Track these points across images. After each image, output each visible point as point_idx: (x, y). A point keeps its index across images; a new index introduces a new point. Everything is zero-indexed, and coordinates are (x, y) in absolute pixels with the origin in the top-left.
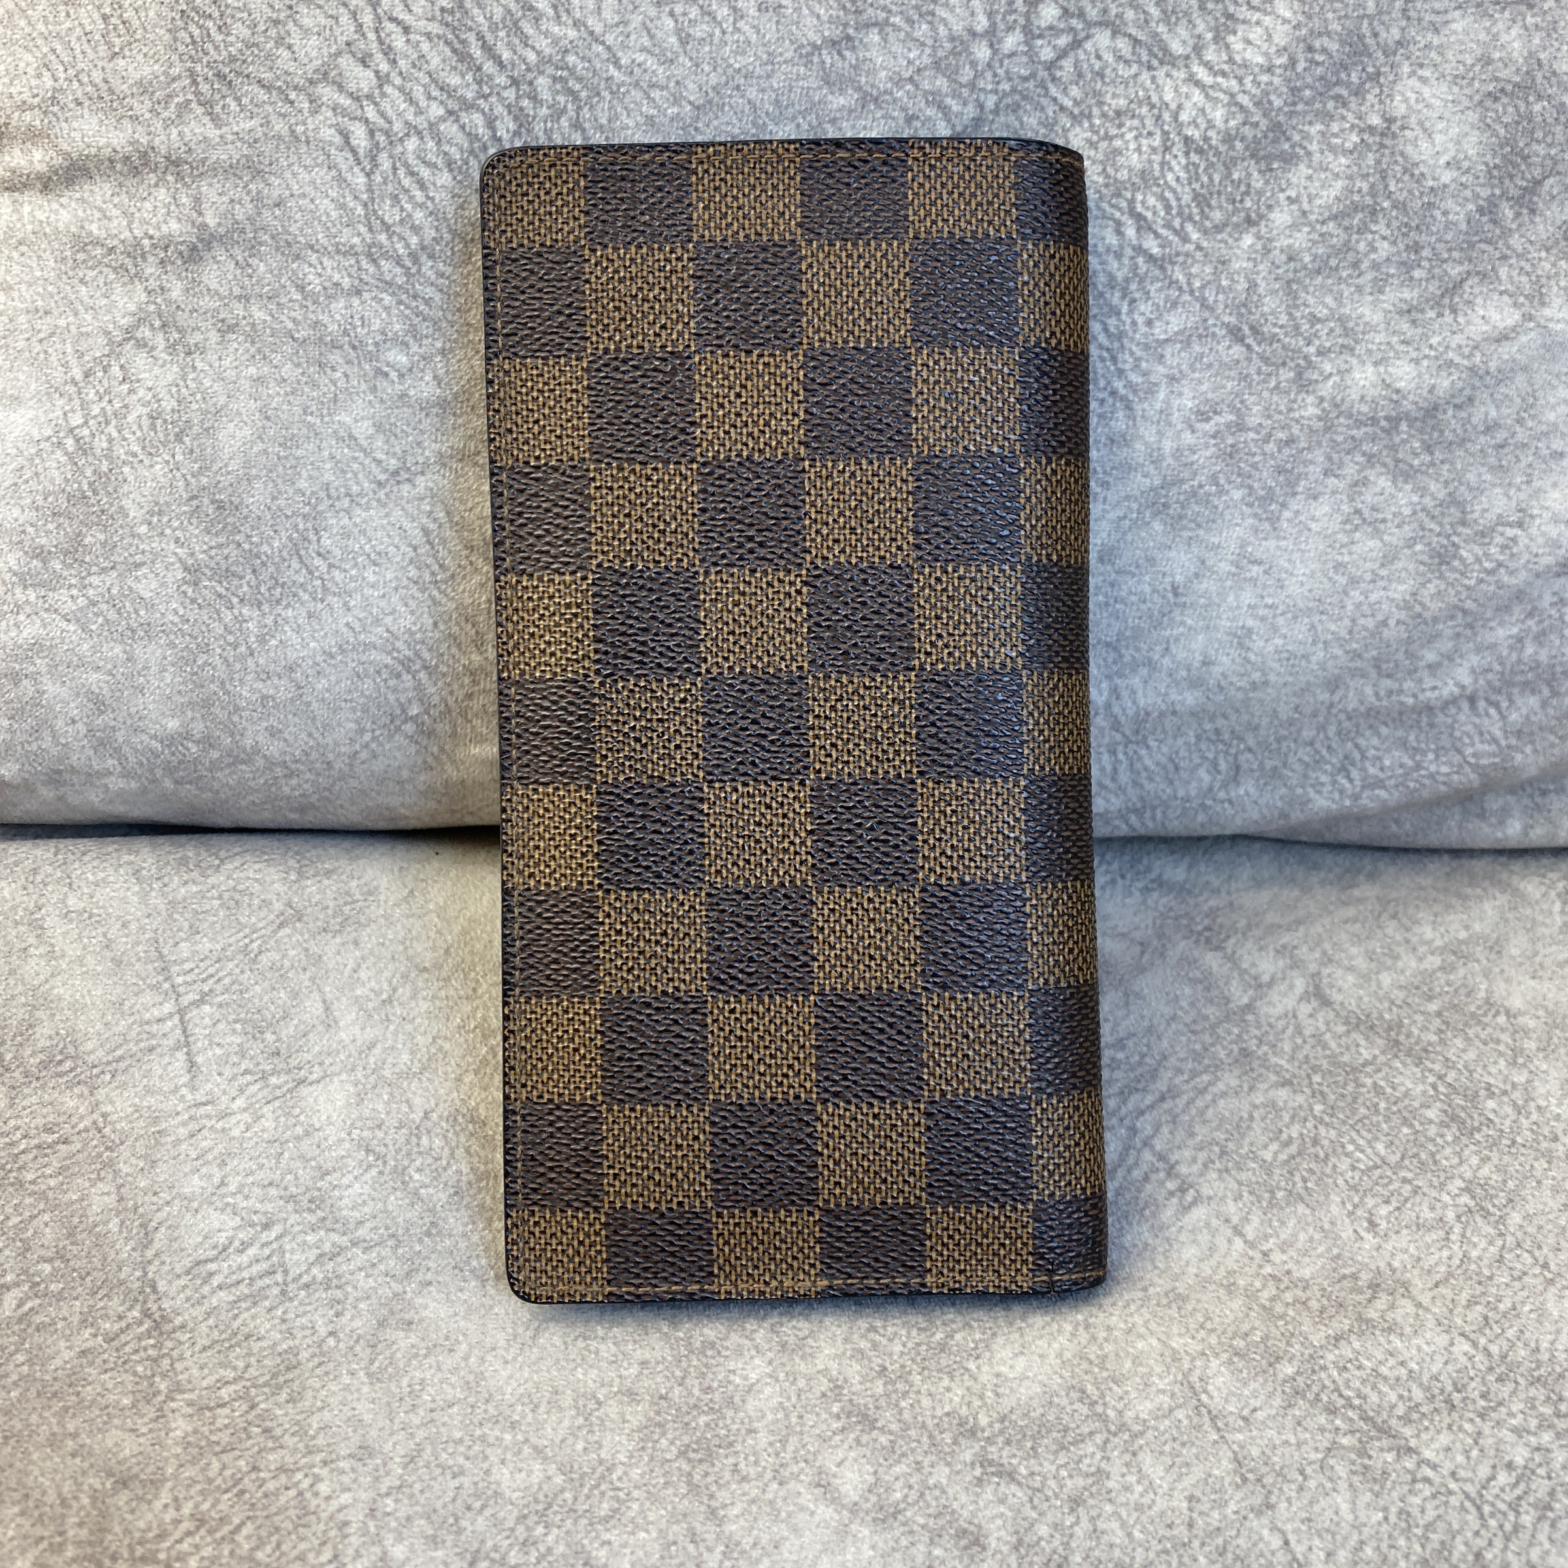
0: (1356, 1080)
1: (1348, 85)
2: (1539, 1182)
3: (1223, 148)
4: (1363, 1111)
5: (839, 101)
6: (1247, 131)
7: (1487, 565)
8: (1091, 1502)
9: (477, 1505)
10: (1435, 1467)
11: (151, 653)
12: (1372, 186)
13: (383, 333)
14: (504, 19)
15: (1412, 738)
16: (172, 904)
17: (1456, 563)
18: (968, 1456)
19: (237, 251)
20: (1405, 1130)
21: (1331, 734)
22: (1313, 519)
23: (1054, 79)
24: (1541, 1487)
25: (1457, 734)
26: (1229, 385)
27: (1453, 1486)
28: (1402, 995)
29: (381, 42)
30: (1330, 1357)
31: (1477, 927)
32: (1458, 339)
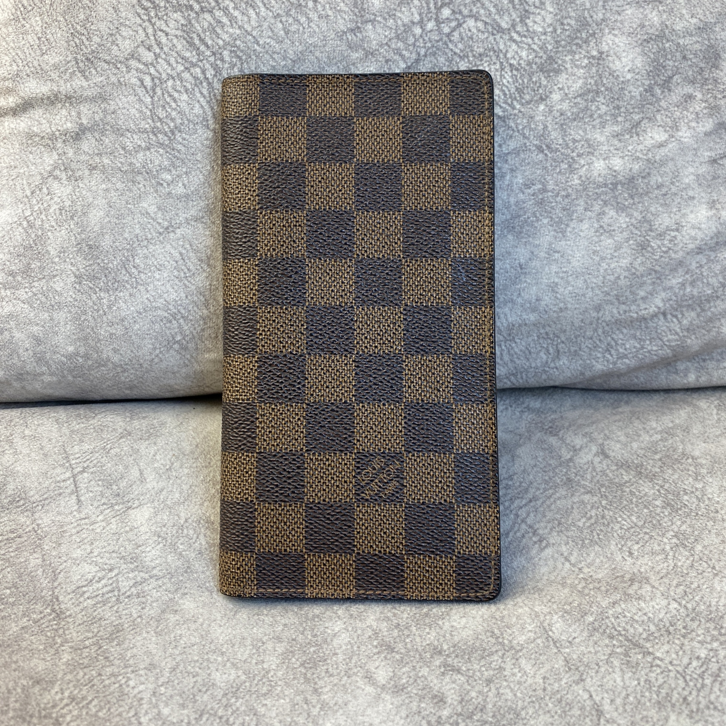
0: (621, 490)
1: (581, 38)
2: (710, 531)
3: (527, 68)
4: (625, 502)
5: (355, 55)
6: (537, 60)
7: (664, 249)
8: (496, 681)
9: (204, 689)
10: (661, 660)
11: (61, 316)
12: (596, 81)
13: (160, 166)
14: (208, 28)
15: (638, 334)
16: (72, 432)
17: (649, 249)
18: (437, 663)
19: (96, 134)
20: (645, 510)
21: (600, 333)
22: (581, 231)
23: (450, 41)
24: (714, 667)
25: (659, 331)
26: (538, 172)
27: (671, 668)
28: (643, 452)
29: (156, 40)
30: (611, 612)
31: (677, 421)
32: (641, 147)
